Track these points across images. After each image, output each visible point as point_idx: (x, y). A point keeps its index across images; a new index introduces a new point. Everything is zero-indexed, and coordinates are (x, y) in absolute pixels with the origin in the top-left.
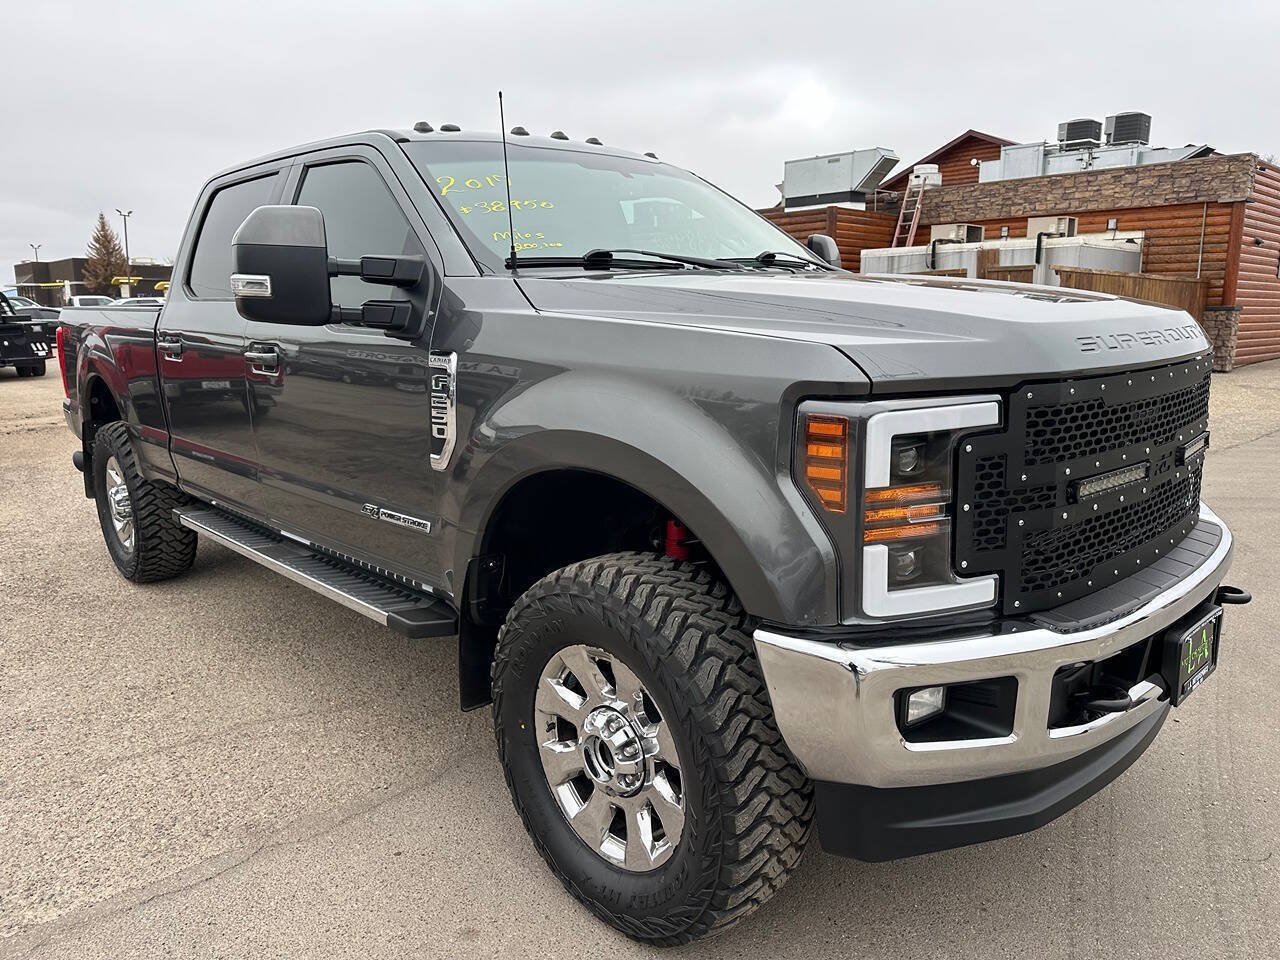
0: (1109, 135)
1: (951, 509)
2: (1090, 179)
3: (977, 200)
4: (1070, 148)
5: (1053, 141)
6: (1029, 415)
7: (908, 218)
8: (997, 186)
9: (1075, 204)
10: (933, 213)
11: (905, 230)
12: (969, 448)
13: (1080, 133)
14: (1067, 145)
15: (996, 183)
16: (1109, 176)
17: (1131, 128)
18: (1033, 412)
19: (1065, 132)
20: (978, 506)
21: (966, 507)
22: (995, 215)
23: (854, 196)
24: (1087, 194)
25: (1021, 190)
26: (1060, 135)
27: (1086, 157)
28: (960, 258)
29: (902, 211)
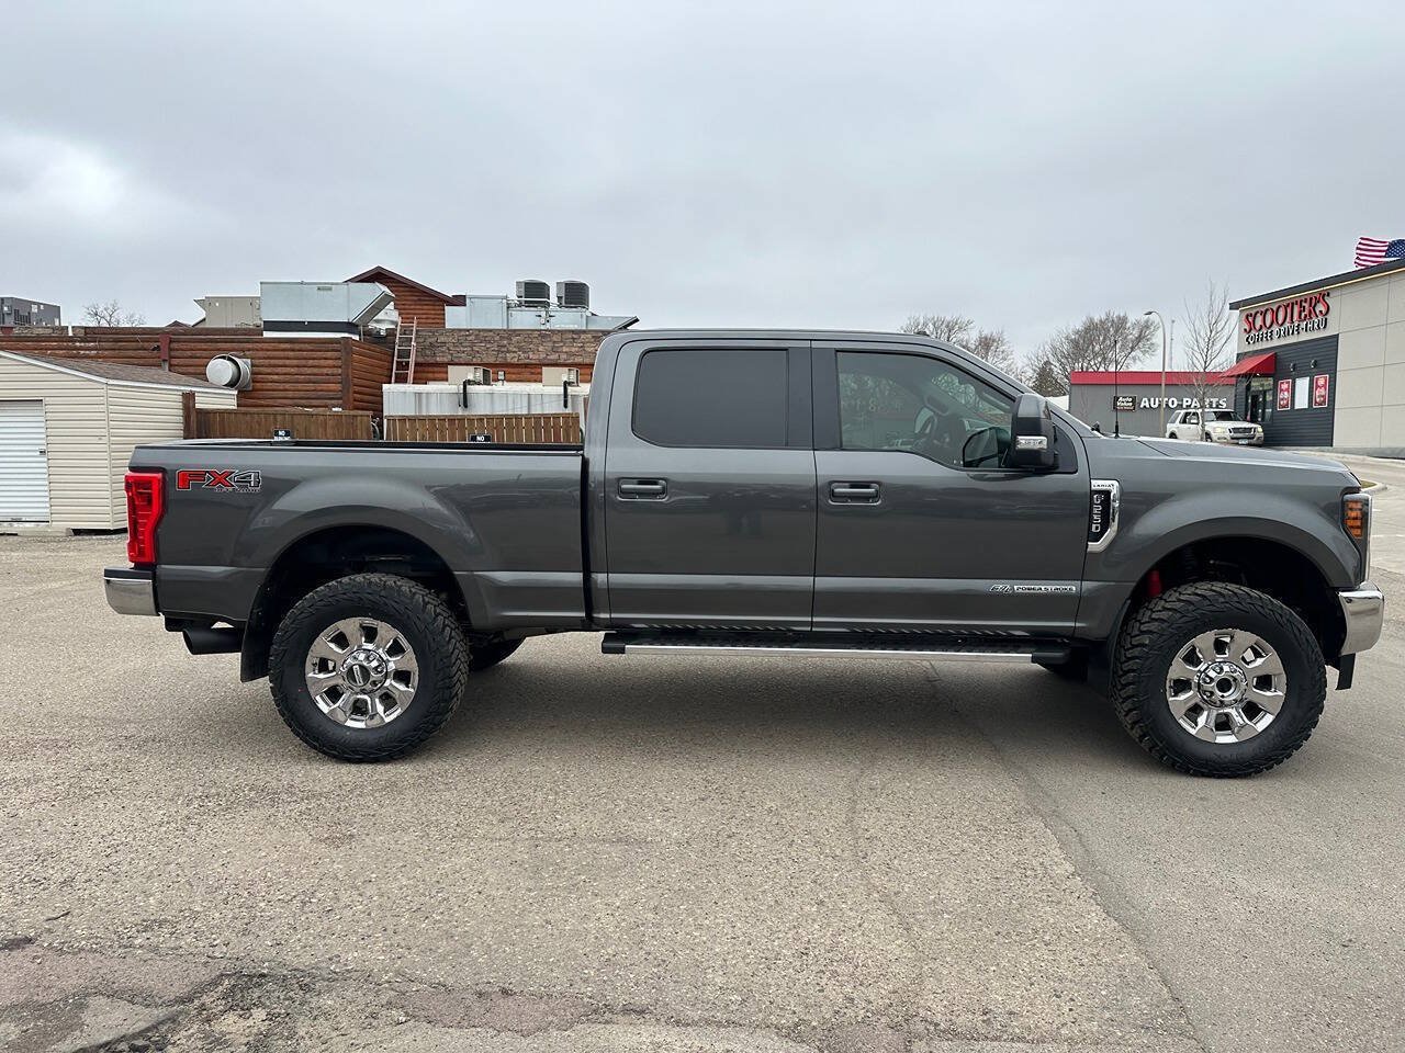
0: (560, 298)
2: (575, 336)
3: (473, 344)
4: (529, 304)
5: (513, 297)
7: (405, 354)
8: (491, 334)
9: (564, 356)
10: (428, 352)
11: (404, 366)
13: (534, 292)
14: (526, 302)
15: (491, 331)
16: (589, 336)
17: (575, 295)
19: (523, 290)
22: (492, 360)
23: (350, 327)
24: (573, 350)
25: (514, 339)
26: (518, 291)
27: (543, 314)
28: (492, 398)
29: (397, 347)
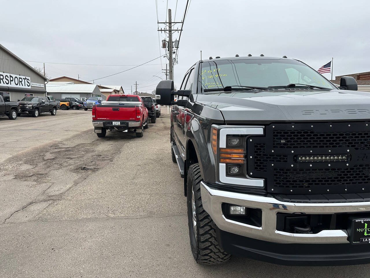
1: (246, 157)
6: (274, 133)
12: (251, 140)
18: (276, 132)
20: (256, 157)
21: (251, 157)
